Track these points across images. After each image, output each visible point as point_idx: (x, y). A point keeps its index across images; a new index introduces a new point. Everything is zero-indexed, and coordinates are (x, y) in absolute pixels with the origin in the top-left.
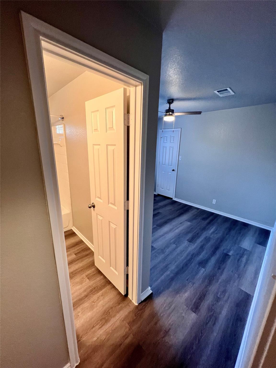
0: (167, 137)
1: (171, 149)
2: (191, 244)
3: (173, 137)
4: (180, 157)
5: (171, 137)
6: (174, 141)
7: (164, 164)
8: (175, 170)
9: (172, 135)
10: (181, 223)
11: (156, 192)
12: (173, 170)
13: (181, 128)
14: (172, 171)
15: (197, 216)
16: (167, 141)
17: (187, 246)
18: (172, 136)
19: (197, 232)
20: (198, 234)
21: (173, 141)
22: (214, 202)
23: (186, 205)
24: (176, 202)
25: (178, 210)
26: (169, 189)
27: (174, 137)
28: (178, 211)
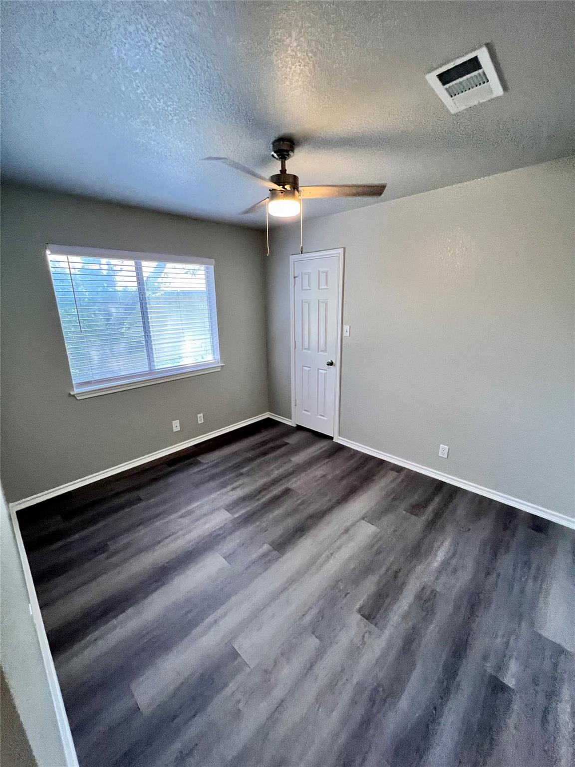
0: (309, 274)
1: (322, 306)
2: (370, 633)
3: (325, 274)
4: (346, 328)
5: (320, 273)
6: (328, 286)
7: (306, 346)
8: (334, 362)
9: (321, 270)
10: (347, 531)
11: (291, 419)
12: (331, 364)
13: (344, 248)
14: (328, 365)
15: (394, 499)
16: (309, 286)
17: (358, 641)
18: (323, 272)
19: (395, 568)
20: (396, 574)
21: (327, 284)
22: (443, 450)
23: (368, 458)
24: (341, 448)
25: (343, 478)
26: (324, 413)
27: (327, 273)
28: (344, 482)
